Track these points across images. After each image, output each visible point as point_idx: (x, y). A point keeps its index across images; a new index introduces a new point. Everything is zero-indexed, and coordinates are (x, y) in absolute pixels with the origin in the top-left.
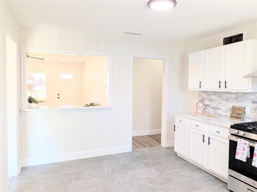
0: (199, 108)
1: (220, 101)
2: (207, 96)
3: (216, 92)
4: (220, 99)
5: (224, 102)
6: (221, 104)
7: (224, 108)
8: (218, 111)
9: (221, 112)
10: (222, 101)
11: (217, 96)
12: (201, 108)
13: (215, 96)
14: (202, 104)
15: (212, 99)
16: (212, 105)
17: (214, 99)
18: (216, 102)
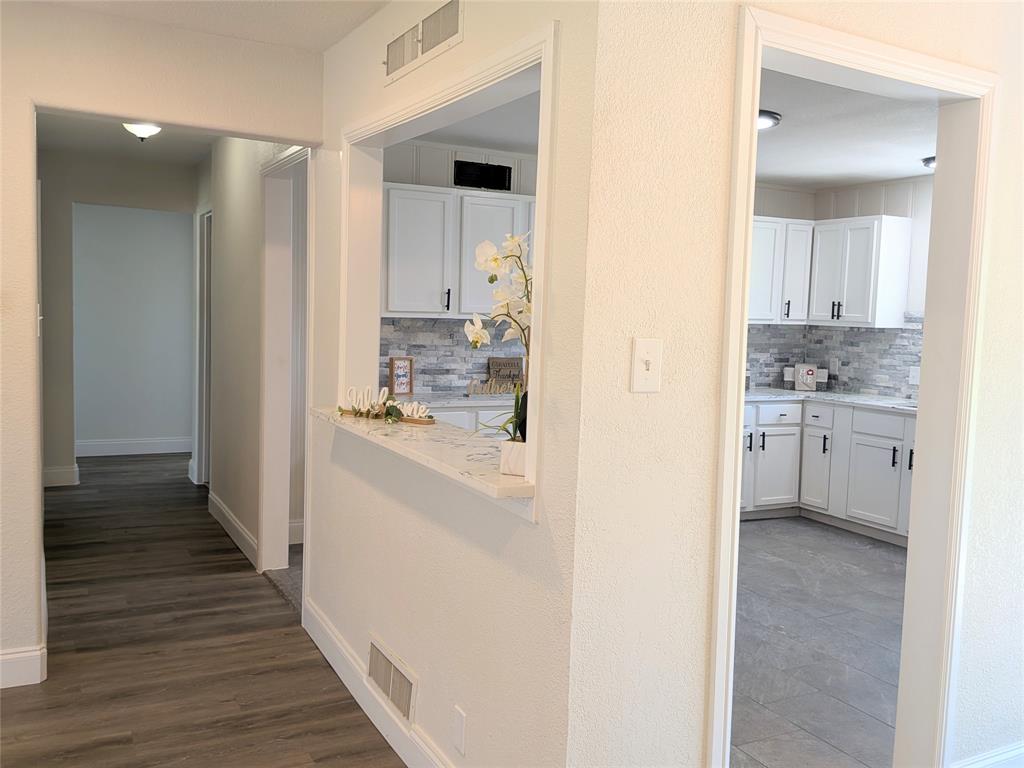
0: (400, 376)
1: (448, 348)
2: (400, 335)
3: (435, 321)
4: (448, 342)
5: (463, 350)
6: (452, 356)
7: (463, 368)
8: (443, 380)
9: (454, 380)
10: (457, 348)
11: (437, 335)
12: (404, 376)
13: (432, 334)
14: (407, 363)
15: (419, 343)
16: (421, 362)
17: (427, 343)
18: (435, 352)
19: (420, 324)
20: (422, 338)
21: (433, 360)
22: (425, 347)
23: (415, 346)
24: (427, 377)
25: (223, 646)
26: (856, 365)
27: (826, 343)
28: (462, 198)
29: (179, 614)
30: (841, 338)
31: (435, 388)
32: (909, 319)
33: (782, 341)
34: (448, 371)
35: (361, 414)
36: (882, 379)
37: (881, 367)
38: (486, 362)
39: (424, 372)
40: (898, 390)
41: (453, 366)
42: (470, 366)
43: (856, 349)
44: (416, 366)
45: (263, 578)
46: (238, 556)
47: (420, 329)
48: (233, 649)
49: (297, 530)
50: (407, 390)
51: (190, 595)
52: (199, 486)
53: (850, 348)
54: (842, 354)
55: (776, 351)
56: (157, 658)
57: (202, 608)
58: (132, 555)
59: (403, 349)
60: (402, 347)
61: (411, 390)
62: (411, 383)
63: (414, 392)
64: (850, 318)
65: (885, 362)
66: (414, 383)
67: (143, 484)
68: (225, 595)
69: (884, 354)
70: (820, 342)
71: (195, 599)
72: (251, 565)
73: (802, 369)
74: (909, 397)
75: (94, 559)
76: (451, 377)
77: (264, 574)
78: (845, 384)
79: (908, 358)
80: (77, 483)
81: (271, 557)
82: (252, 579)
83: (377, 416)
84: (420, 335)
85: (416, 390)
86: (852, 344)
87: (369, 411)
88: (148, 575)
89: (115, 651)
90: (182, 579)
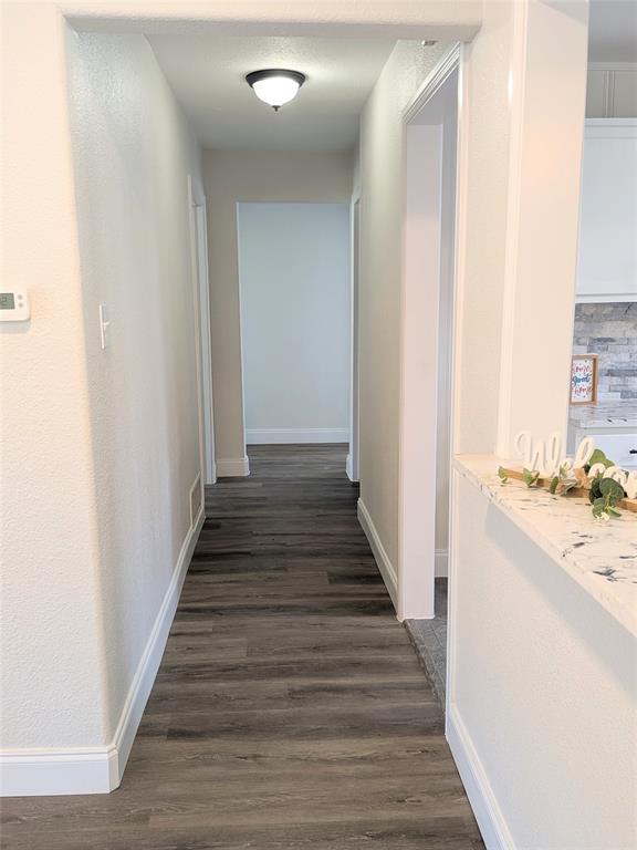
0: (579, 380)
11: (632, 324)
12: (583, 380)
13: (623, 323)
14: (589, 363)
15: (606, 334)
16: (607, 361)
17: (617, 335)
18: (626, 347)
19: (607, 310)
20: (608, 330)
21: (625, 358)
22: (612, 340)
23: (599, 340)
24: (615, 380)
25: (340, 762)
29: (299, 683)
31: (625, 394)
35: (541, 482)
39: (610, 373)
44: (600, 366)
45: (403, 630)
46: (376, 588)
47: (607, 318)
48: (351, 769)
49: (441, 561)
50: (588, 398)
51: (316, 649)
52: (354, 483)
56: (254, 770)
57: (327, 677)
58: (272, 574)
59: (584, 344)
60: (582, 341)
61: (593, 399)
62: (593, 389)
63: (598, 399)
66: (599, 387)
67: (303, 479)
68: (356, 656)
71: (320, 657)
72: (392, 605)
75: (233, 577)
77: (404, 624)
80: (247, 473)
81: (414, 603)
82: (389, 631)
83: (572, 491)
84: (608, 325)
85: (600, 396)
87: (556, 481)
88: (279, 608)
89: (213, 744)
90: (313, 619)
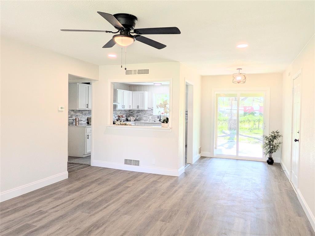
1: (82, 116)
11: (80, 113)
17: (78, 115)
26: (139, 116)
27: (133, 113)
28: (88, 86)
30: (136, 112)
32: (149, 108)
33: (126, 113)
34: (82, 120)
36: (144, 118)
37: (144, 116)
38: (87, 118)
40: (147, 120)
41: (82, 119)
42: (85, 119)
43: (139, 114)
53: (138, 114)
54: (137, 115)
55: (125, 114)
64: (140, 108)
65: (145, 116)
69: (144, 114)
70: (132, 113)
73: (132, 117)
74: (149, 121)
76: (82, 121)
78: (137, 120)
79: (149, 115)
84: (77, 113)
86: (138, 113)
